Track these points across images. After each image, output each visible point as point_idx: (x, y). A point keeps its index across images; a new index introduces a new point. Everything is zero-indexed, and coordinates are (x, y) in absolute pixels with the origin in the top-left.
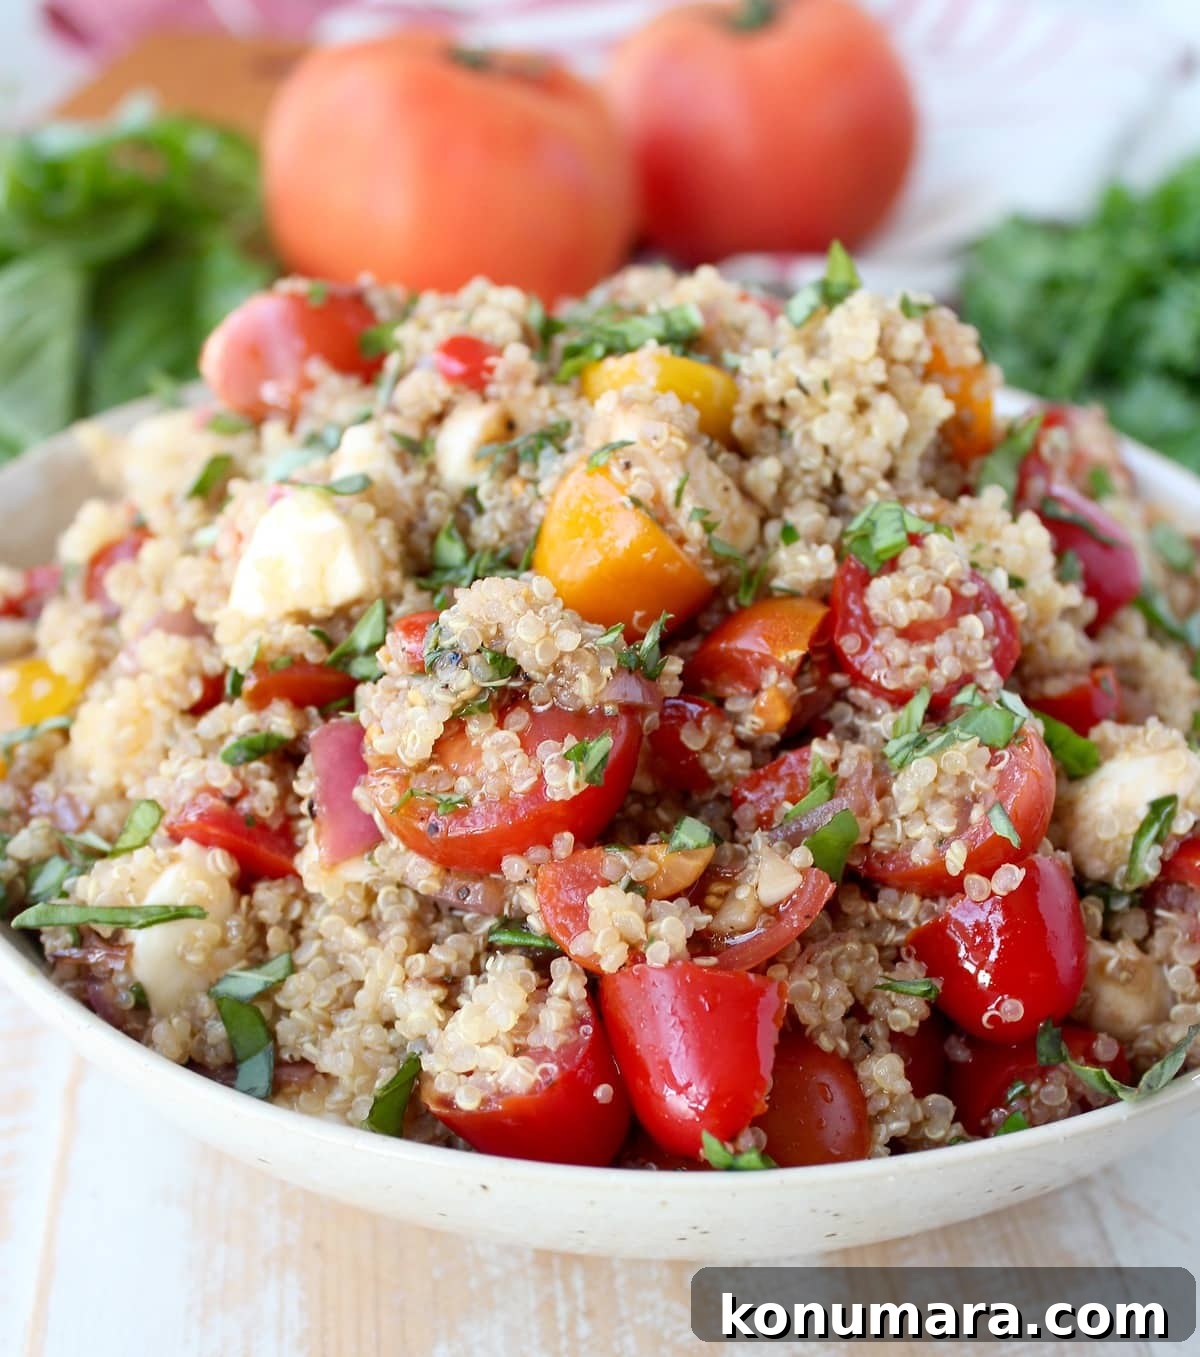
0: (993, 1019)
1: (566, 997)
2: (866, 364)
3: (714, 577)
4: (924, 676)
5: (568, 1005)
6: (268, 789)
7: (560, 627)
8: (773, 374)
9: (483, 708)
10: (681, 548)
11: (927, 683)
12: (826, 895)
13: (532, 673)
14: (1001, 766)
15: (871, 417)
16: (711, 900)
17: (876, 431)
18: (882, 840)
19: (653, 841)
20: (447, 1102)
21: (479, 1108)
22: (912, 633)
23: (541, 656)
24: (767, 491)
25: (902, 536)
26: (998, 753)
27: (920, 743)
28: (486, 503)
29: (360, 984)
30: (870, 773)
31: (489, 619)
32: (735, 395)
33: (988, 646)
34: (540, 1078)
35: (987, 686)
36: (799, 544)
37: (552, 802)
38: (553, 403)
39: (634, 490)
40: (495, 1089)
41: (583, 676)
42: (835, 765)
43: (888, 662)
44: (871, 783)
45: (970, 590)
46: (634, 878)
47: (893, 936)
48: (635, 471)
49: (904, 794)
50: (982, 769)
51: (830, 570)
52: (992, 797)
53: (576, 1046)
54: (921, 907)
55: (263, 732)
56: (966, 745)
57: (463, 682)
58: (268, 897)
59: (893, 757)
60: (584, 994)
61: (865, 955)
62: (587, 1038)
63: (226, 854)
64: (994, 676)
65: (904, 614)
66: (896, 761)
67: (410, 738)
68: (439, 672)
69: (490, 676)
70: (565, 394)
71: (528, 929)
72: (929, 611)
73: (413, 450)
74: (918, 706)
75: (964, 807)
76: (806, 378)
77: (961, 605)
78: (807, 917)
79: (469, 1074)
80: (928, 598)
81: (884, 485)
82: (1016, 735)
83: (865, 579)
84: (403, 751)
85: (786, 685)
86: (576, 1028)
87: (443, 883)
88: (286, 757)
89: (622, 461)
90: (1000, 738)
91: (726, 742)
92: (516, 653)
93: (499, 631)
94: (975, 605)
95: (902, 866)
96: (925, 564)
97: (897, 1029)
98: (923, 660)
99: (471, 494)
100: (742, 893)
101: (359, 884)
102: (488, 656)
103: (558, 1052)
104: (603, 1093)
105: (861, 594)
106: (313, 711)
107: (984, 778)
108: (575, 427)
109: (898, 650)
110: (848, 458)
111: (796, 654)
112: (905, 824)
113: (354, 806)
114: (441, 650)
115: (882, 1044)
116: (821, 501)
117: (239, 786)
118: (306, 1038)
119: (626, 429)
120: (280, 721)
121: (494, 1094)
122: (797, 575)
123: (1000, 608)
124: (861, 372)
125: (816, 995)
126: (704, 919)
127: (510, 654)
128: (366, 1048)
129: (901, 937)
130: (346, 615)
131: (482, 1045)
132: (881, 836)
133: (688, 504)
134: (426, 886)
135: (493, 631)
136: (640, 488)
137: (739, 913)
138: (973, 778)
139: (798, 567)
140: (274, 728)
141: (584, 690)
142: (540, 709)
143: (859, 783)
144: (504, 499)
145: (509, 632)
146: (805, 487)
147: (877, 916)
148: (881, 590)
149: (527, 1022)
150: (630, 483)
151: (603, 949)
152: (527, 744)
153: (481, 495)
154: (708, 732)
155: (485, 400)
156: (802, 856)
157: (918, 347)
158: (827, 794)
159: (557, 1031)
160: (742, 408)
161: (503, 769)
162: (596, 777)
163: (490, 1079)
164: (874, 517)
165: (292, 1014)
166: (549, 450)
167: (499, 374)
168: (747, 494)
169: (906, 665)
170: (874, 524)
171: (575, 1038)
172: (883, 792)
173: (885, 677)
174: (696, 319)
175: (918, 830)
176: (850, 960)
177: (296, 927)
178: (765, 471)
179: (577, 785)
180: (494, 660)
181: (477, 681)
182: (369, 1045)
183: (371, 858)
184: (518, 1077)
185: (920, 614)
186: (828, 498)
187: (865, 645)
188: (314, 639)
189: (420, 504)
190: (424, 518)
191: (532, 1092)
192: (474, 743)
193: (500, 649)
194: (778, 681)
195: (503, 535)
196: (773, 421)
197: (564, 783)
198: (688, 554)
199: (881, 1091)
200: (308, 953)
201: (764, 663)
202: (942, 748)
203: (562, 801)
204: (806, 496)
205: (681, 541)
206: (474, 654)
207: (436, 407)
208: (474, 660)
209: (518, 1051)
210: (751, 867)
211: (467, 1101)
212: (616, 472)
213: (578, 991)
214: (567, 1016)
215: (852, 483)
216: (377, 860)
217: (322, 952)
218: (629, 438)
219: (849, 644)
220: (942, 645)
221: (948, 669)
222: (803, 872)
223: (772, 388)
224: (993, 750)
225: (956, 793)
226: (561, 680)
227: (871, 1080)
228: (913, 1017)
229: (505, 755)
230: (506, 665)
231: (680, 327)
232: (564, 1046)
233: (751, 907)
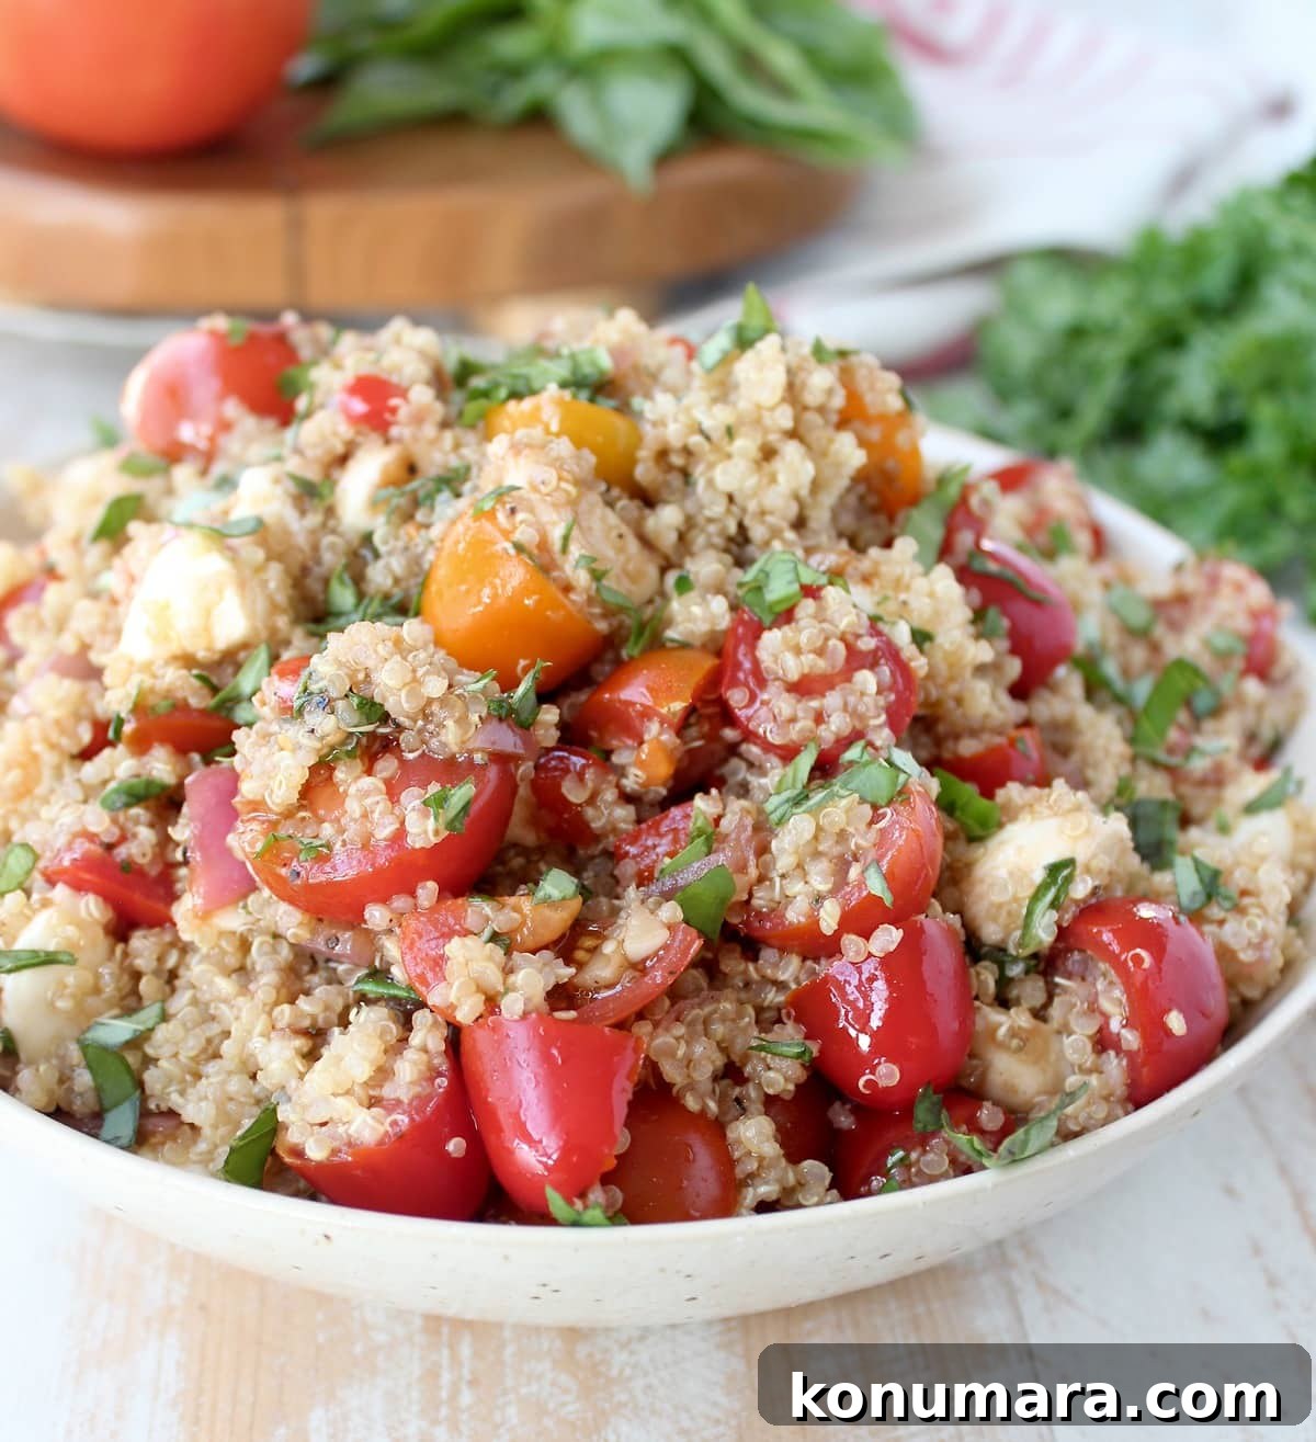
0: (869, 1083)
1: (425, 1050)
2: (772, 409)
3: (602, 626)
4: (811, 732)
5: (424, 1057)
6: (146, 835)
7: (427, 673)
8: (676, 420)
9: (350, 754)
10: (567, 597)
11: (815, 739)
12: (692, 951)
13: (402, 720)
14: (882, 824)
15: (778, 465)
16: (580, 955)
17: (781, 478)
18: (760, 898)
19: (522, 892)
20: (298, 1153)
21: (328, 1159)
22: (803, 688)
23: (407, 702)
24: (668, 540)
25: (796, 587)
26: (881, 811)
27: (798, 801)
28: (382, 549)
29: (227, 1034)
30: (750, 829)
31: (356, 663)
32: (639, 440)
33: (882, 701)
34: (389, 1129)
35: (878, 743)
36: (693, 595)
37: (414, 849)
38: (457, 446)
39: (517, 536)
40: (346, 1140)
41: (450, 723)
42: (717, 821)
43: (775, 717)
44: (749, 840)
45: (867, 644)
46: (496, 929)
47: (773, 997)
48: (520, 516)
49: (782, 851)
50: (863, 827)
51: (724, 621)
52: (872, 855)
53: (429, 1098)
54: (802, 967)
55: (144, 778)
56: (844, 802)
57: (327, 725)
58: (143, 945)
59: (772, 813)
60: (443, 1047)
61: (740, 1016)
62: (441, 1090)
63: (100, 900)
64: (886, 732)
65: (793, 668)
66: (774, 817)
67: (277, 782)
68: (306, 716)
69: (356, 722)
70: (470, 438)
71: (392, 979)
72: (821, 665)
73: (310, 494)
74: (806, 761)
75: (842, 866)
76: (707, 424)
77: (856, 660)
78: (671, 973)
79: (323, 1124)
80: (820, 652)
81: (790, 535)
82: (900, 793)
83: (757, 630)
84: (270, 796)
85: (668, 737)
86: (431, 1080)
87: (314, 932)
88: (167, 803)
89: (508, 506)
90: (882, 797)
91: (610, 795)
92: (384, 698)
93: (367, 676)
94: (871, 661)
95: (778, 924)
96: (820, 616)
97: (771, 1091)
98: (812, 715)
99: (367, 539)
100: (609, 948)
101: (234, 933)
102: (355, 701)
103: (410, 1104)
104: (456, 1146)
105: (753, 647)
106: (196, 757)
107: (863, 837)
108: (474, 471)
109: (784, 704)
110: (752, 506)
111: (678, 706)
112: (784, 882)
113: (228, 852)
114: (310, 694)
115: (756, 1106)
116: (727, 551)
117: (116, 831)
118: (172, 1089)
119: (519, 473)
120: (161, 766)
121: (345, 1145)
122: (690, 626)
123: (901, 667)
124: (768, 419)
125: (680, 1053)
126: (566, 972)
127: (378, 700)
128: (231, 1099)
129: (781, 998)
130: (232, 659)
131: (335, 1095)
132: (759, 895)
133: (575, 551)
134: (295, 935)
135: (361, 676)
136: (525, 534)
137: (602, 970)
138: (854, 836)
139: (691, 618)
140: (155, 773)
141: (451, 737)
142: (411, 756)
143: (738, 839)
144: (400, 544)
145: (375, 677)
146: (709, 536)
147: (754, 975)
148: (772, 642)
149: (383, 1073)
150: (515, 528)
151: (459, 999)
152: (393, 791)
153: (377, 539)
154: (590, 784)
155: (387, 441)
156: (671, 911)
157: (830, 392)
158: (704, 849)
159: (411, 1083)
160: (645, 453)
161: (365, 815)
162: (458, 825)
163: (341, 1129)
164: (767, 569)
165: (160, 1063)
166: (445, 495)
167: (403, 413)
168: (646, 542)
169: (793, 720)
170: (767, 575)
171: (428, 1090)
172: (763, 850)
173: (771, 732)
174: (606, 362)
175: (796, 888)
176: (723, 1020)
177: (173, 975)
178: (666, 519)
179: (436, 833)
180: (361, 706)
181: (342, 726)
182: (233, 1096)
183: (245, 907)
184: (367, 1128)
185: (811, 667)
186: (734, 548)
187: (753, 698)
188: (197, 683)
189: (316, 548)
190: (318, 562)
191: (381, 1143)
192: (341, 789)
193: (367, 693)
194: (660, 734)
195: (397, 581)
196: (678, 467)
197: (424, 830)
198: (573, 602)
199: (749, 1153)
200: (180, 1003)
201: (647, 714)
202: (821, 806)
203: (423, 848)
204: (711, 545)
205: (567, 589)
206: (341, 699)
207: (340, 449)
208: (340, 705)
209: (373, 1102)
210: (620, 922)
211: (316, 1152)
212: (501, 517)
213: (436, 1043)
214: (423, 1068)
215: (757, 532)
216: (250, 909)
217: (195, 1002)
218: (518, 485)
219: (736, 697)
220: (832, 700)
221: (837, 724)
222: (670, 927)
223: (674, 434)
224: (875, 807)
225: (837, 850)
226: (431, 727)
227: (739, 1142)
228: (787, 1080)
229: (369, 801)
230: (373, 710)
231: (587, 370)
232: (418, 1097)
233: (616, 961)
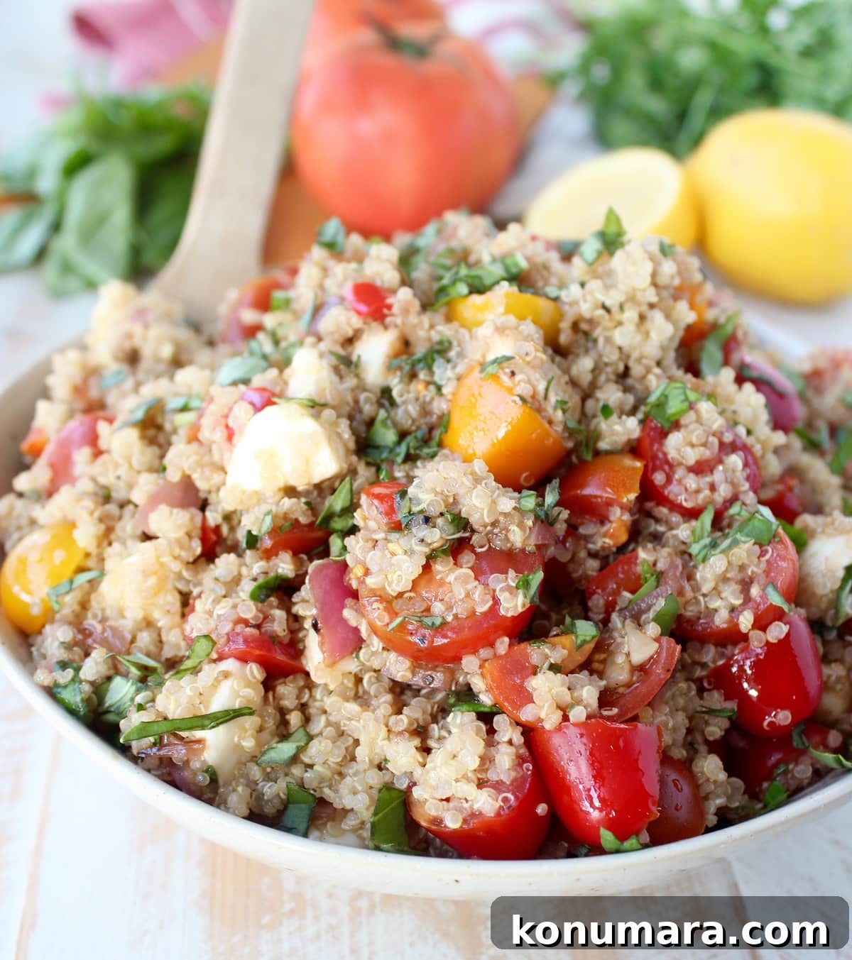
0: (771, 724)
1: (510, 742)
2: (644, 290)
3: (570, 444)
4: (709, 497)
5: (511, 750)
6: (279, 614)
7: (499, 495)
8: (585, 301)
9: (444, 552)
10: (552, 427)
11: (712, 502)
12: (677, 656)
13: (475, 527)
14: (767, 557)
15: (648, 325)
16: (596, 666)
17: (653, 335)
18: (691, 611)
19: (555, 633)
20: (438, 821)
21: (461, 827)
22: (700, 469)
23: (488, 517)
24: (586, 379)
25: (686, 405)
26: (765, 548)
27: (714, 545)
28: (398, 400)
29: (357, 742)
30: (680, 567)
31: (448, 491)
32: (561, 316)
33: (745, 475)
34: (502, 804)
35: (748, 502)
36: (614, 417)
37: (505, 618)
38: (432, 327)
39: (519, 390)
40: (470, 812)
41: (514, 528)
42: (655, 564)
43: (686, 489)
44: (682, 573)
45: (728, 438)
46: (553, 662)
47: (699, 673)
48: (518, 377)
49: (704, 579)
50: (756, 560)
51: (636, 433)
52: (763, 579)
53: (524, 779)
54: (716, 652)
55: (272, 574)
56: (747, 545)
57: (436, 536)
58: (287, 691)
59: (697, 555)
60: (522, 740)
61: (689, 689)
62: (529, 773)
63: (258, 665)
64: (751, 494)
65: (692, 456)
66: (700, 557)
67: (395, 577)
68: (414, 530)
69: (452, 531)
71: (478, 701)
72: (706, 453)
73: (345, 364)
74: (707, 518)
75: (746, 585)
76: (608, 303)
77: (728, 448)
78: (667, 671)
79: (448, 800)
80: (705, 445)
81: (657, 371)
82: (774, 536)
83: (664, 434)
84: (389, 585)
85: (627, 517)
86: (520, 765)
87: (414, 674)
88: (284, 590)
89: (508, 371)
90: (766, 538)
91: (583, 554)
92: (469, 514)
93: (454, 499)
94: (733, 447)
95: (708, 628)
96: (699, 420)
97: (711, 739)
98: (707, 487)
99: (386, 392)
100: (620, 659)
101: (350, 673)
102: (449, 517)
103: (510, 785)
104: (542, 809)
105: (661, 444)
106: (304, 557)
107: (758, 566)
108: (455, 343)
109: (692, 482)
110: (635, 355)
111: (632, 496)
112: (706, 599)
113: (344, 622)
114: (413, 514)
115: (703, 749)
116: (617, 382)
117: (261, 616)
118: (325, 784)
119: (503, 347)
120: (285, 566)
121: (469, 816)
122: (615, 438)
123: (746, 449)
124: (640, 296)
125: (670, 725)
127: (463, 515)
128: (371, 788)
129: (704, 673)
130: (324, 489)
131: (457, 781)
132: (691, 609)
133: (553, 398)
134: (403, 676)
135: (451, 500)
136: (523, 389)
137: (619, 674)
138: (749, 566)
139: (614, 433)
140: (280, 571)
141: (518, 537)
142: (479, 550)
143: (675, 575)
144: (412, 395)
145: (461, 500)
146: (607, 374)
147: (689, 661)
148: (674, 445)
149: (486, 761)
150: (515, 385)
151: (547, 715)
152: (478, 573)
153: (395, 393)
154: (571, 549)
155: (386, 327)
156: (653, 629)
157: (672, 277)
158: (655, 584)
159: (509, 769)
160: (565, 325)
161: (468, 595)
162: (535, 599)
163: (466, 805)
164: (667, 393)
165: (315, 767)
166: (439, 361)
167: (395, 310)
168: (573, 383)
169: (698, 491)
170: (666, 397)
171: (521, 773)
172: (690, 578)
173: (686, 500)
174: (524, 264)
175: (715, 604)
176: (681, 694)
177: (303, 707)
178: (583, 366)
179: (524, 605)
180: (453, 521)
181: (444, 535)
182: (373, 786)
183: (357, 657)
184: (487, 804)
185: (701, 456)
186: (620, 380)
187: (669, 480)
188: (305, 507)
189: (356, 402)
191: (498, 814)
192: (438, 577)
193: (456, 511)
194: (622, 515)
195: (414, 421)
196: (583, 331)
197: (514, 604)
198: (556, 431)
199: (708, 780)
200: (318, 725)
201: (610, 503)
202: (730, 547)
203: (513, 616)
204: (608, 380)
205: (550, 422)
206: (439, 517)
207: (350, 333)
208: (440, 521)
209: (481, 784)
210: (619, 640)
211: (452, 823)
212: (505, 379)
213: (518, 739)
214: (514, 757)
215: (636, 370)
216: (362, 659)
217: (328, 724)
218: (508, 353)
219: (658, 479)
220: (718, 475)
221: (724, 492)
222: (657, 640)
223: (585, 309)
224: (761, 545)
225: (739, 577)
226: (496, 531)
227: (703, 773)
228: (720, 729)
229: (470, 586)
230: (462, 523)
231: (514, 270)
232: (514, 780)
233: (627, 668)
